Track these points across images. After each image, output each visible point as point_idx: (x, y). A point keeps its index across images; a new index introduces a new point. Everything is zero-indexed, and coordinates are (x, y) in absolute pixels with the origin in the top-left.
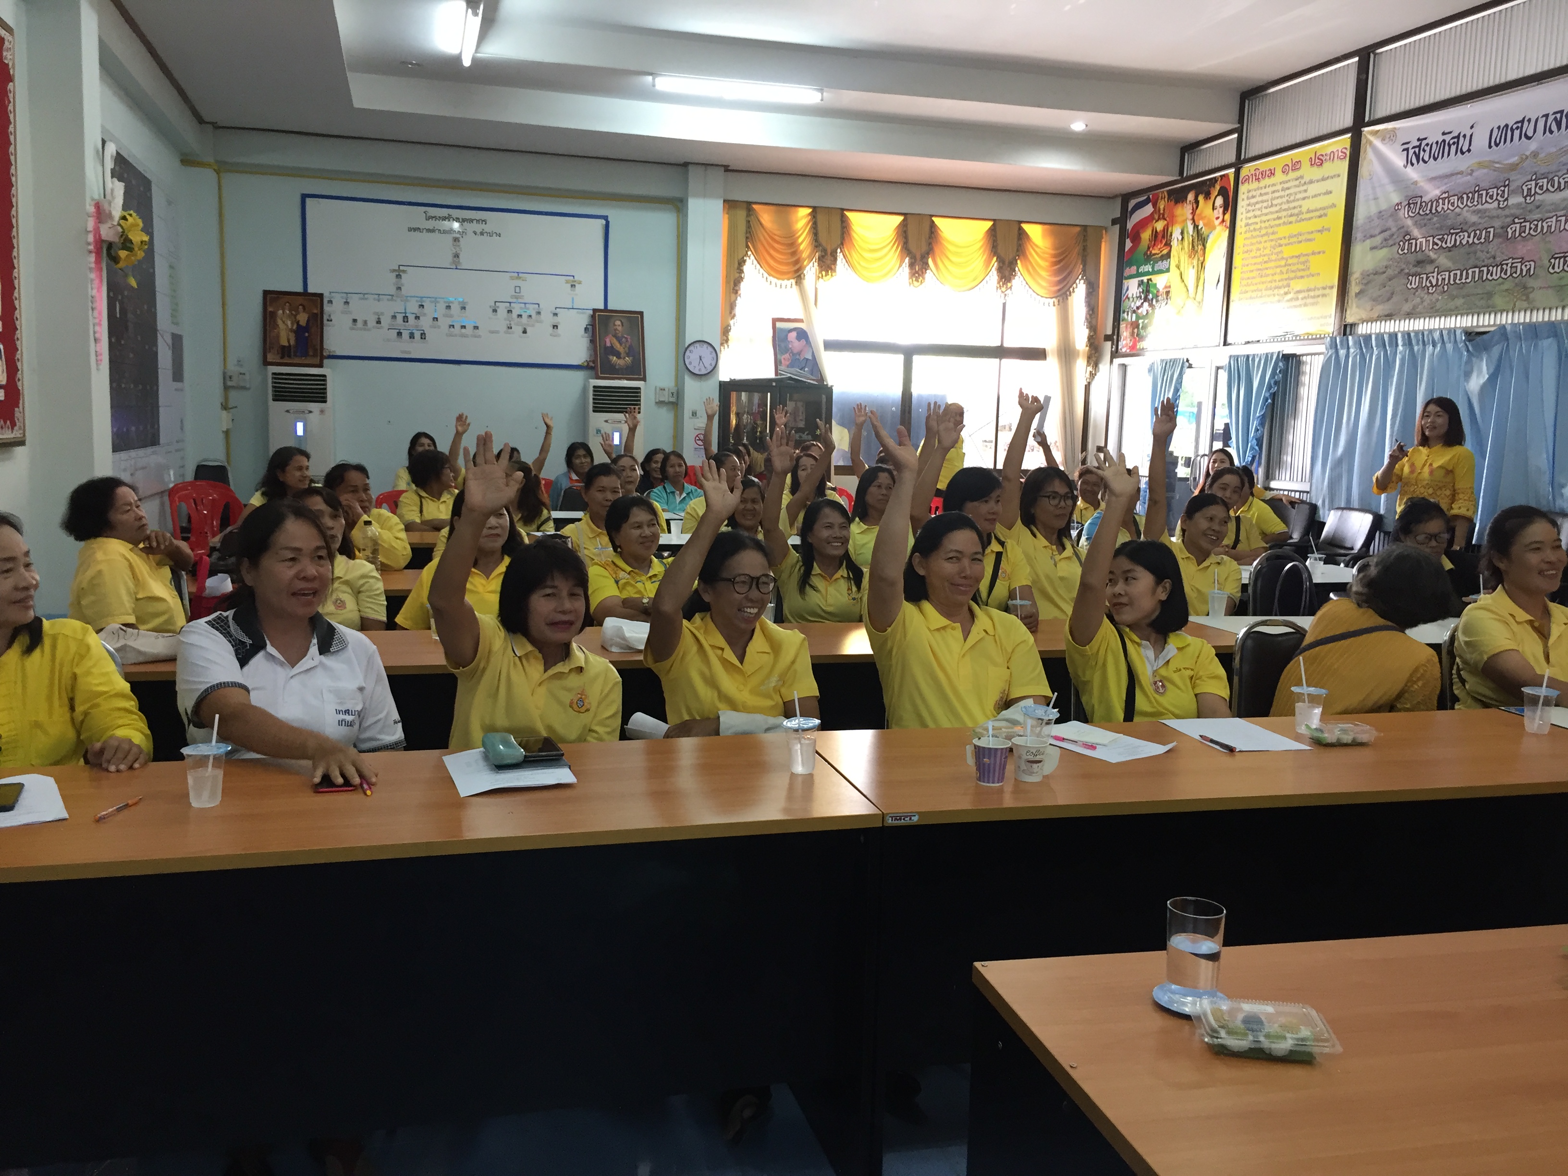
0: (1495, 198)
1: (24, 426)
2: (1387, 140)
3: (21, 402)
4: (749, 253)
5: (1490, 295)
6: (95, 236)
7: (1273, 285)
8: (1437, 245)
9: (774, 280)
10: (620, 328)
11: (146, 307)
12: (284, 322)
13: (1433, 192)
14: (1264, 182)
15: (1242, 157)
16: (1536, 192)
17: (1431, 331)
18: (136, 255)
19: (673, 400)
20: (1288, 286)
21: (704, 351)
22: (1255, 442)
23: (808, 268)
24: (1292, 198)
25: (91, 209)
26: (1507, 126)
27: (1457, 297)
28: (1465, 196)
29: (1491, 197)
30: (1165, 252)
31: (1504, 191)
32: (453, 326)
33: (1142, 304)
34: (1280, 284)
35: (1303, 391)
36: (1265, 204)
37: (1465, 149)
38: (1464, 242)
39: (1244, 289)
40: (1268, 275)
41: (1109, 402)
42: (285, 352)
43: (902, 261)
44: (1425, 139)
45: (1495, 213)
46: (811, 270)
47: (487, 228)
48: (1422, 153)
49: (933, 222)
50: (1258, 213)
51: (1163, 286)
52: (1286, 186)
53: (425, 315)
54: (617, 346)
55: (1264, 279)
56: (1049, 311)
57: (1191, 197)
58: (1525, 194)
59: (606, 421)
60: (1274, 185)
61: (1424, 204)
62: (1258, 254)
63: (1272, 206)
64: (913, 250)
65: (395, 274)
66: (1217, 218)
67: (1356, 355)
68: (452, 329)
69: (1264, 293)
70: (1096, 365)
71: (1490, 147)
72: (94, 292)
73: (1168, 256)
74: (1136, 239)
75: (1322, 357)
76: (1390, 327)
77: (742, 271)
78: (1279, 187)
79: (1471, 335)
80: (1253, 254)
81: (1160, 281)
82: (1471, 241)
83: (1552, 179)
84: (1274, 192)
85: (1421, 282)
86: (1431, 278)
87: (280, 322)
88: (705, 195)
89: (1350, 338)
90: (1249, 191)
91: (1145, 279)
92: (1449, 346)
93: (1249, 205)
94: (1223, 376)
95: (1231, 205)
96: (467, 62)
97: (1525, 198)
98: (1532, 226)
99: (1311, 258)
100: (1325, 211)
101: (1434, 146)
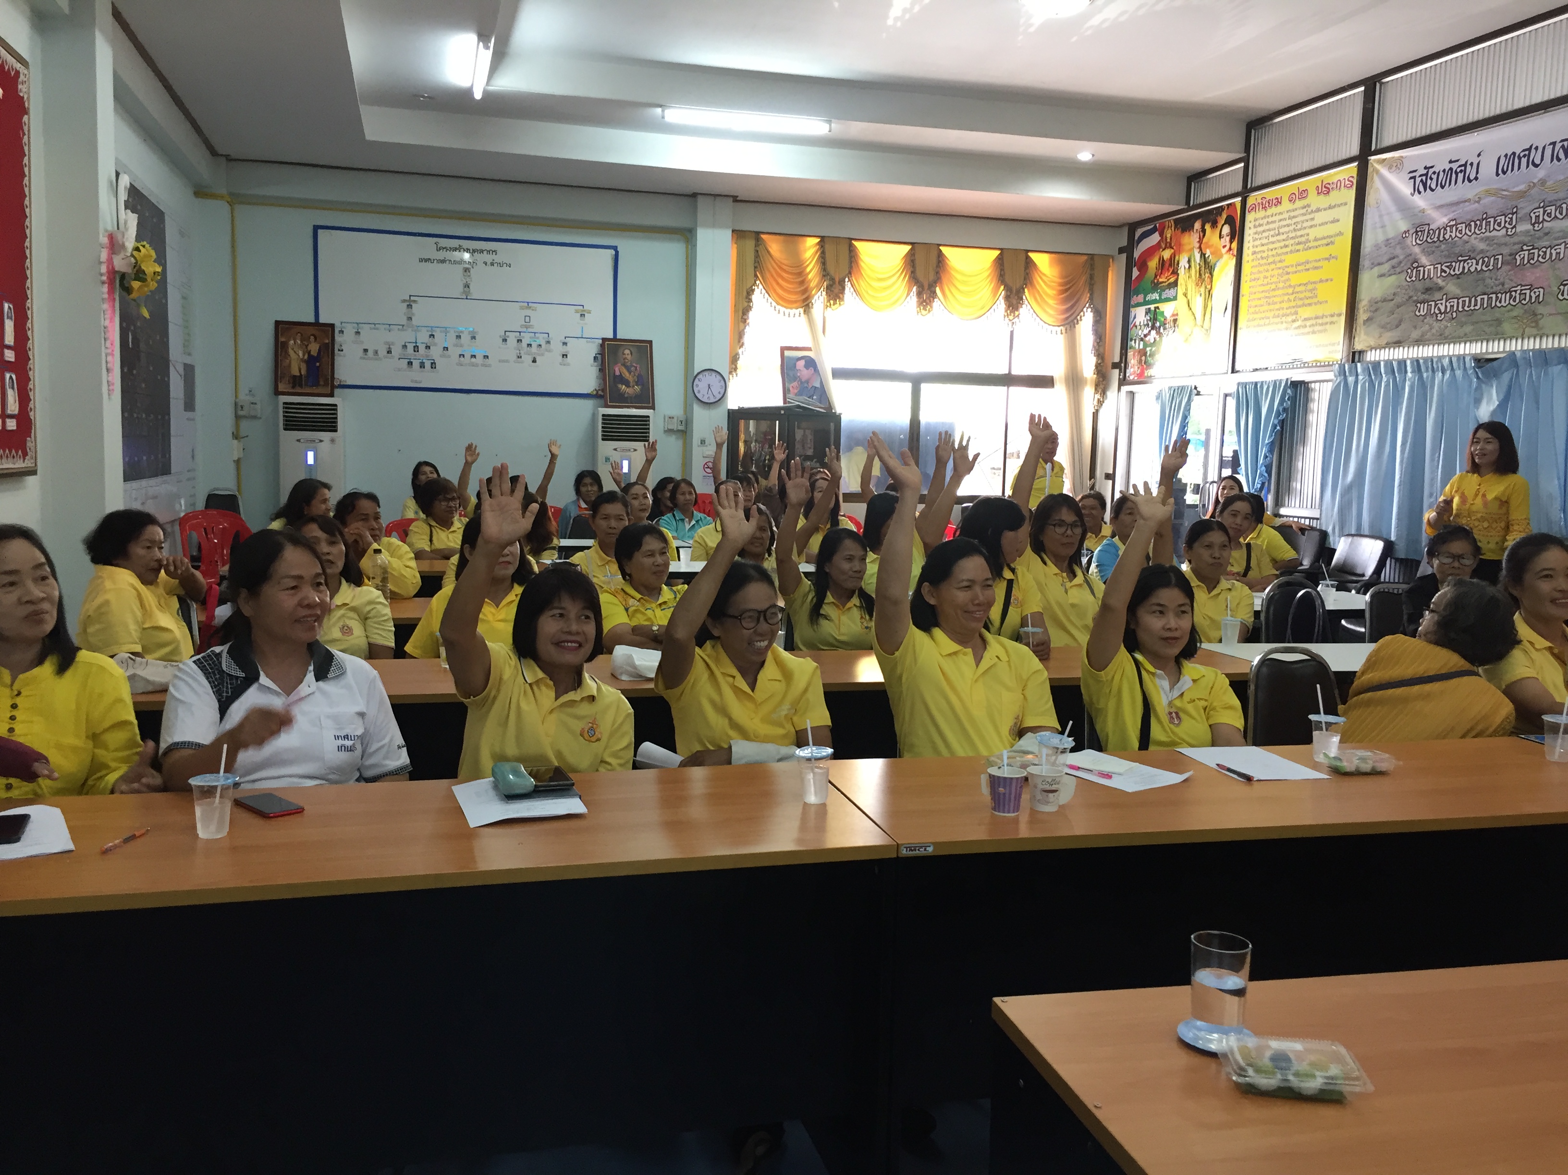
0: (1503, 225)
1: (36, 457)
2: (1394, 168)
3: (33, 431)
4: (758, 282)
5: (1499, 322)
6: (108, 267)
7: (1281, 312)
8: (1445, 272)
9: (782, 309)
10: (629, 357)
11: (158, 338)
12: (295, 352)
13: (1440, 219)
14: (1270, 211)
15: (1249, 186)
16: (1544, 219)
17: (1440, 358)
18: (147, 286)
19: (680, 428)
20: (1296, 313)
21: (713, 379)
22: (1264, 468)
23: (816, 297)
24: (1299, 226)
25: (104, 240)
26: (1514, 154)
27: (1466, 323)
28: (1473, 224)
29: (1499, 224)
30: (1172, 280)
31: (1511, 219)
32: (464, 356)
33: (1150, 331)
34: (1288, 311)
35: (1312, 418)
36: (1272, 233)
37: (1472, 177)
38: (1472, 269)
39: (1251, 317)
40: (1276, 303)
41: (1117, 429)
42: (296, 382)
43: (910, 291)
44: (1432, 167)
45: (1503, 240)
46: (819, 299)
47: (497, 259)
48: (1429, 181)
49: (941, 251)
50: (1265, 241)
51: (1171, 314)
52: (1292, 214)
53: (435, 345)
54: (626, 375)
55: (1272, 307)
56: (1057, 339)
57: (1197, 225)
58: (1533, 221)
59: (615, 450)
60: (1280, 213)
61: (1431, 232)
62: (1266, 281)
63: (1279, 234)
64: (921, 279)
65: (405, 305)
66: (1224, 247)
67: (1364, 383)
68: (462, 359)
69: (1272, 320)
70: (1104, 393)
71: (1497, 175)
72: (107, 323)
73: (1175, 284)
74: (1143, 266)
75: (1330, 384)
76: (1399, 353)
77: (750, 301)
78: (1286, 216)
79: (1481, 362)
80: (1260, 282)
81: (1167, 309)
82: (1479, 268)
83: (1560, 207)
84: (1281, 220)
85: (1429, 310)
86: (1439, 305)
87: (291, 352)
88: (714, 225)
89: (1359, 365)
90: (1255, 220)
91: (1152, 307)
92: (1459, 373)
93: (1256, 233)
94: (1231, 403)
95: (1238, 234)
96: (478, 95)
97: (1533, 225)
98: (1541, 253)
99: (1319, 286)
100: (1332, 239)
101: (1441, 174)
